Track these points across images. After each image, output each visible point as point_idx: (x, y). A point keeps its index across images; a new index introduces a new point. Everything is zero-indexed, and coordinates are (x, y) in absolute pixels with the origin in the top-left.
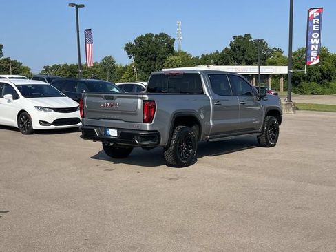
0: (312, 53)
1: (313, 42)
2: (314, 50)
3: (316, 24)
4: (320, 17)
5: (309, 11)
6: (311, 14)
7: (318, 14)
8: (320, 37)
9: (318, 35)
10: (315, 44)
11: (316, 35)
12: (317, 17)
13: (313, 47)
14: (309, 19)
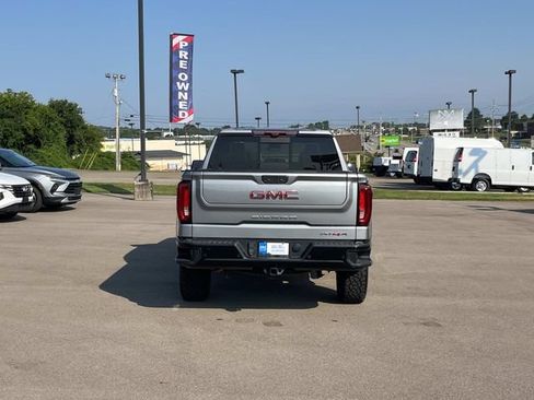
0: (181, 105)
1: (180, 88)
2: (182, 99)
3: (183, 59)
4: (190, 49)
5: (171, 37)
6: (175, 42)
7: (186, 44)
8: (190, 80)
9: (186, 77)
10: (183, 91)
11: (183, 77)
12: (185, 49)
13: (180, 94)
14: (174, 51)
